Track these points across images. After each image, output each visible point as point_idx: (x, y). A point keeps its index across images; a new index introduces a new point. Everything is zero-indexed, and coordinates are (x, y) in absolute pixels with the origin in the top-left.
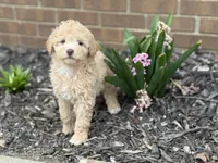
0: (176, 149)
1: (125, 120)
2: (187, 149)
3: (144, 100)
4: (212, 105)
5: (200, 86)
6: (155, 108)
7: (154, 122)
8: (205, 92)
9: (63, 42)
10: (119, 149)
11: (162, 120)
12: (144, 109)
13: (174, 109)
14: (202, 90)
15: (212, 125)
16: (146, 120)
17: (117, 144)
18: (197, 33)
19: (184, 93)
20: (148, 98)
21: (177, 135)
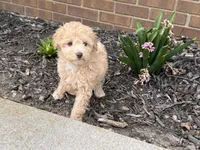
0: (167, 117)
1: (130, 90)
2: (175, 117)
3: (145, 75)
4: (194, 85)
5: (186, 68)
6: (152, 82)
7: (151, 94)
8: (190, 74)
9: (70, 44)
10: (125, 112)
11: (157, 93)
12: (144, 83)
13: (166, 85)
14: (187, 72)
15: (193, 101)
16: (145, 91)
17: (125, 108)
18: (186, 26)
19: (175, 73)
20: (148, 75)
21: (168, 106)
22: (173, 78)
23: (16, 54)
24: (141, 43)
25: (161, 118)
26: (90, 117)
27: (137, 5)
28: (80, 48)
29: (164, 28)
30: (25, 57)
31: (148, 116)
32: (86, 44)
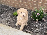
0: (42, 31)
1: (34, 24)
2: (44, 31)
3: (37, 21)
6: (39, 23)
9: (21, 13)
10: (32, 29)
11: (40, 25)
13: (42, 23)
16: (37, 25)
17: (32, 28)
20: (38, 21)
21: (43, 28)
22: (44, 22)
23: (8, 15)
24: (37, 13)
25: (41, 31)
26: (24, 30)
27: (36, 4)
28: (24, 14)
29: (42, 10)
30: (10, 15)
31: (38, 30)
32: (25, 13)
